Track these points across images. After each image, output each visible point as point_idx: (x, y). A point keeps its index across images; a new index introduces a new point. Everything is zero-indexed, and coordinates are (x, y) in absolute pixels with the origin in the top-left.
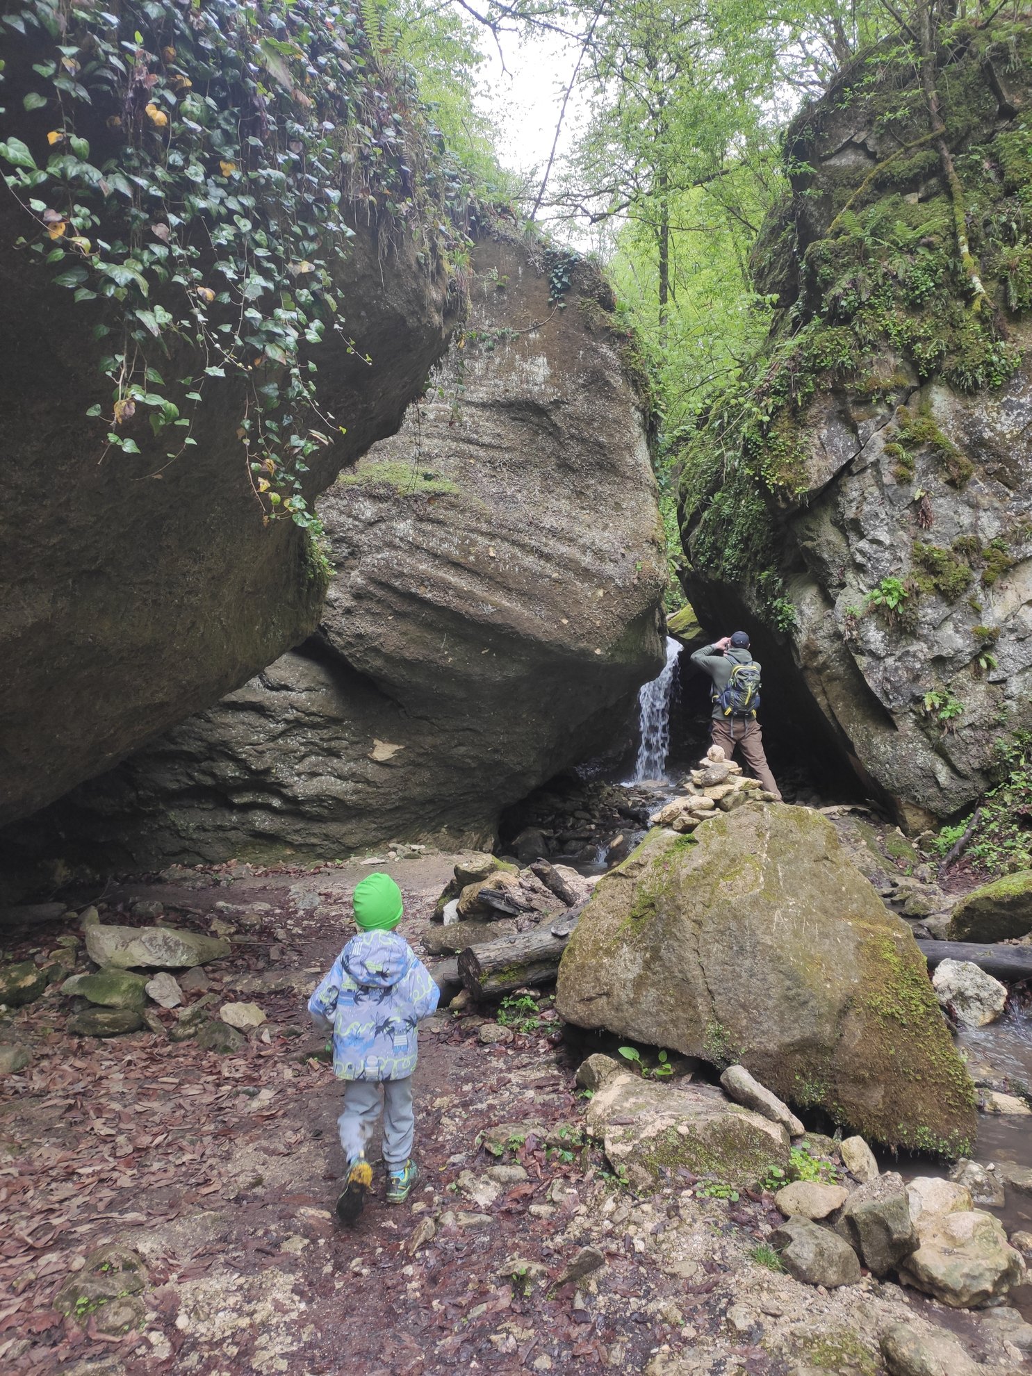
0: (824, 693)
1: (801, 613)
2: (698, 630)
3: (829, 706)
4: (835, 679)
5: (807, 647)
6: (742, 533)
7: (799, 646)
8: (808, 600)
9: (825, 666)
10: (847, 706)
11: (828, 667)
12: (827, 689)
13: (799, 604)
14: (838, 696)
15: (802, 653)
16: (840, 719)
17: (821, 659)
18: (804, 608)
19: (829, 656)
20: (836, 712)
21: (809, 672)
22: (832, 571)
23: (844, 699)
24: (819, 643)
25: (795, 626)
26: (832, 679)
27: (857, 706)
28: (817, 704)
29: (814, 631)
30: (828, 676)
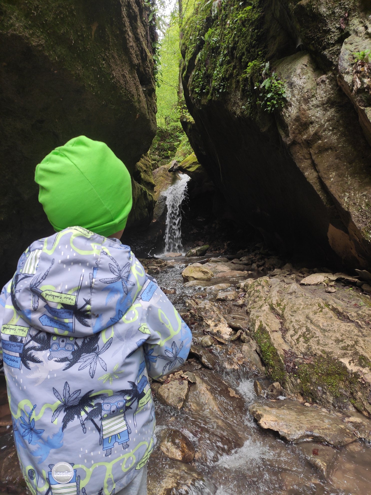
0: (314, 166)
1: (291, 85)
2: (197, 166)
3: (320, 179)
4: (327, 150)
5: (297, 119)
6: (228, 47)
7: (288, 120)
8: (299, 71)
9: (317, 136)
10: (340, 175)
11: (320, 138)
12: (317, 161)
13: (289, 77)
14: (330, 166)
15: (292, 127)
16: (333, 190)
17: (312, 130)
18: (295, 79)
19: (322, 126)
20: (328, 183)
21: (297, 148)
22: (330, 26)
23: (337, 168)
24: (310, 113)
25: (284, 99)
26: (323, 150)
27: (353, 175)
28: (304, 179)
29: (306, 101)
30: (319, 147)
